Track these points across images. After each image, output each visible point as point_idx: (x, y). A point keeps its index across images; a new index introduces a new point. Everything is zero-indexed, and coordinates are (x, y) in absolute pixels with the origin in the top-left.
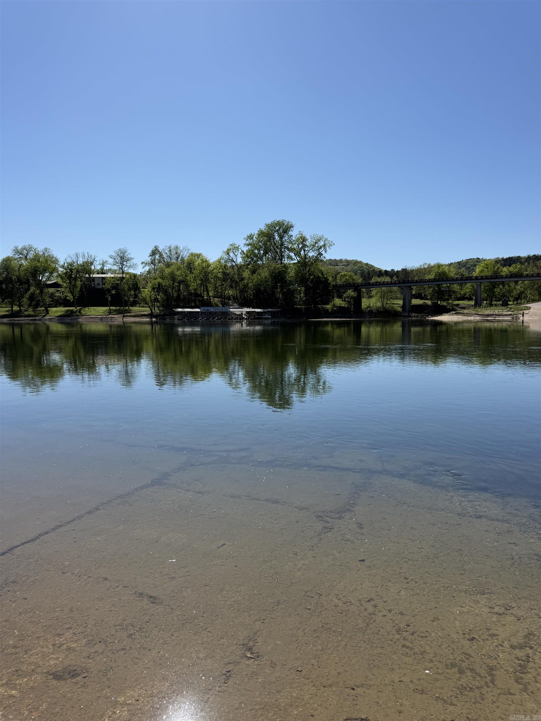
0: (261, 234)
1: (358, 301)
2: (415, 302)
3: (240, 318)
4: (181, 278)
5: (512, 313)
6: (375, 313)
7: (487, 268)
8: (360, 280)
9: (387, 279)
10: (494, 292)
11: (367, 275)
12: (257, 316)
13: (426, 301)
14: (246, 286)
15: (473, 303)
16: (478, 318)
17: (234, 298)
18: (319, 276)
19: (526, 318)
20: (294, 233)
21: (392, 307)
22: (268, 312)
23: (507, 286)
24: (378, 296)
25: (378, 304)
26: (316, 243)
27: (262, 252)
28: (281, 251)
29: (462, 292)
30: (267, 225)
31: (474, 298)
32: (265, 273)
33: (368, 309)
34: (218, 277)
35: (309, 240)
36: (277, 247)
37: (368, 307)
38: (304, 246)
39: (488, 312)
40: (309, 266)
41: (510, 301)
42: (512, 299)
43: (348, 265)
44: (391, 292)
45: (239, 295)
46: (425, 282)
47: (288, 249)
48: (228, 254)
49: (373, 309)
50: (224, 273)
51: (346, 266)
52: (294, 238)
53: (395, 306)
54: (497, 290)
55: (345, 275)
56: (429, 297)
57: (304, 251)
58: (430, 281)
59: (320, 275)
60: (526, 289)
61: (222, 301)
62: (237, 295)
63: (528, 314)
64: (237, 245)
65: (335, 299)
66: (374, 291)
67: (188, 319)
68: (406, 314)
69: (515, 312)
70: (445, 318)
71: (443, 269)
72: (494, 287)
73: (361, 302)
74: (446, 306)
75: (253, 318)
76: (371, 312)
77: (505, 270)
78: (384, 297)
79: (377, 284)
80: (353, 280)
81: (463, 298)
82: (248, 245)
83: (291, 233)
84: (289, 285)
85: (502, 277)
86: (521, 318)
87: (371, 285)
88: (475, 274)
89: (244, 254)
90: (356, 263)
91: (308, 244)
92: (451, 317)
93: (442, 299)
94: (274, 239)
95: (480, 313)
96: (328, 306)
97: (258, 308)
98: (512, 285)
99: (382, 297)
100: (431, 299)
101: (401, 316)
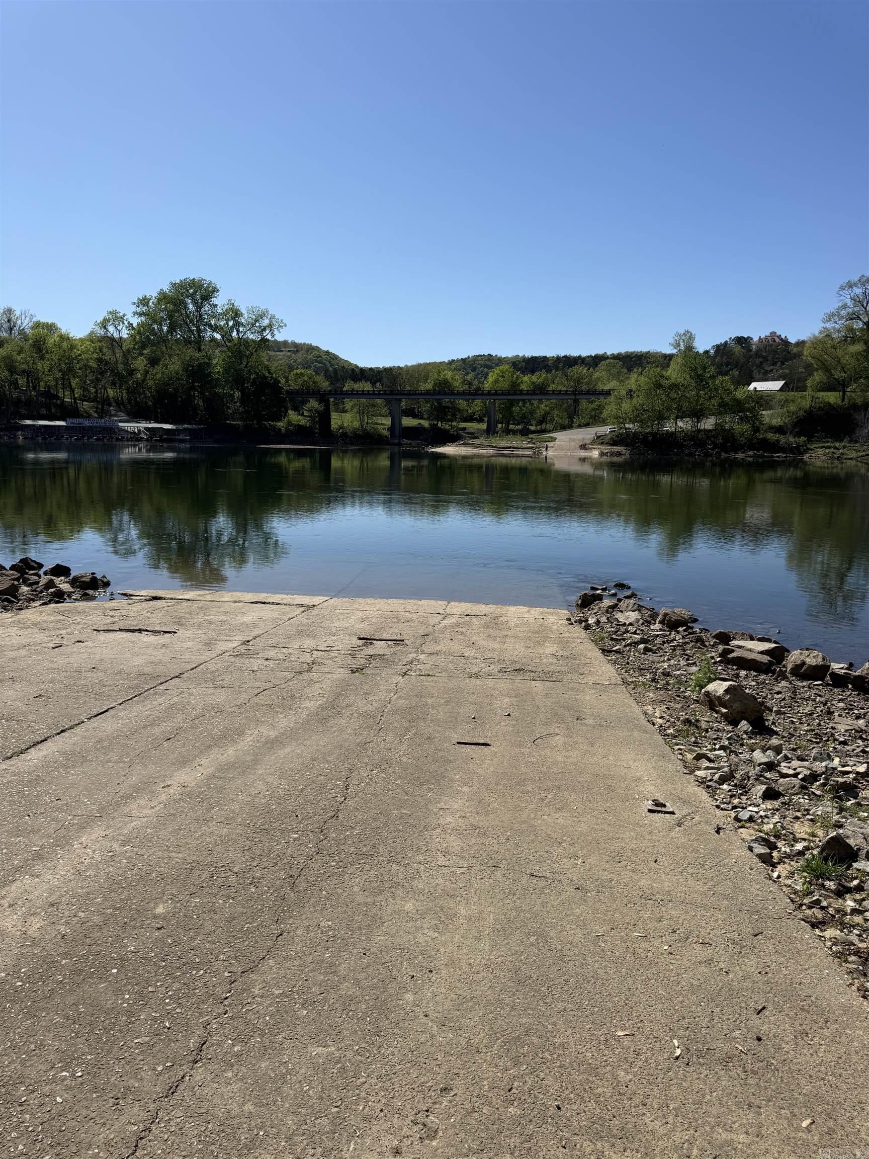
0: (163, 298)
1: (324, 418)
2: (408, 422)
3: (135, 438)
4: (24, 366)
5: (533, 445)
6: (350, 437)
7: (503, 377)
8: (325, 385)
9: (367, 387)
10: (511, 413)
11: (332, 375)
12: (165, 437)
13: (422, 421)
14: (140, 384)
15: (484, 426)
16: (492, 452)
17: (116, 401)
18: (264, 375)
19: (550, 453)
20: (220, 301)
21: (376, 429)
22: (185, 429)
23: (528, 403)
24: (355, 410)
25: (355, 423)
26: (256, 321)
27: (165, 328)
28: (198, 327)
29: (470, 411)
30: (174, 285)
31: (486, 419)
32: (174, 365)
33: (341, 431)
34: (90, 367)
35: (246, 315)
36: (192, 321)
37: (341, 428)
38: (237, 324)
39: (504, 443)
40: (247, 357)
41: (532, 425)
42: (534, 422)
43: (298, 351)
44: (373, 406)
45: (125, 396)
46: (422, 394)
47: (210, 326)
48: (105, 328)
49: (348, 431)
50: (99, 360)
51: (294, 352)
52: (219, 310)
53: (379, 427)
54: (516, 409)
55: (301, 374)
56: (425, 416)
57: (238, 331)
58: (428, 393)
59: (267, 374)
60: (552, 409)
61: (97, 408)
62: (122, 397)
63: (552, 447)
64: (121, 314)
65: (290, 412)
66: (349, 403)
67: (44, 439)
68: (396, 441)
69: (537, 445)
70: (449, 450)
71: (445, 375)
72: (512, 405)
73: (330, 419)
74: (449, 431)
75: (157, 439)
76: (344, 435)
77: (527, 381)
78: (363, 413)
79: (353, 394)
80: (314, 382)
81: (470, 419)
82: (141, 315)
83: (215, 301)
84: (216, 386)
85: (521, 392)
86: (544, 453)
87: (344, 394)
88: (487, 386)
89: (133, 329)
90: (310, 349)
91: (243, 321)
92: (457, 448)
93: (442, 419)
94: (186, 308)
95: (494, 445)
96: (279, 424)
97: (166, 423)
98: (535, 403)
99: (361, 413)
100: (428, 419)
101: (388, 443)
